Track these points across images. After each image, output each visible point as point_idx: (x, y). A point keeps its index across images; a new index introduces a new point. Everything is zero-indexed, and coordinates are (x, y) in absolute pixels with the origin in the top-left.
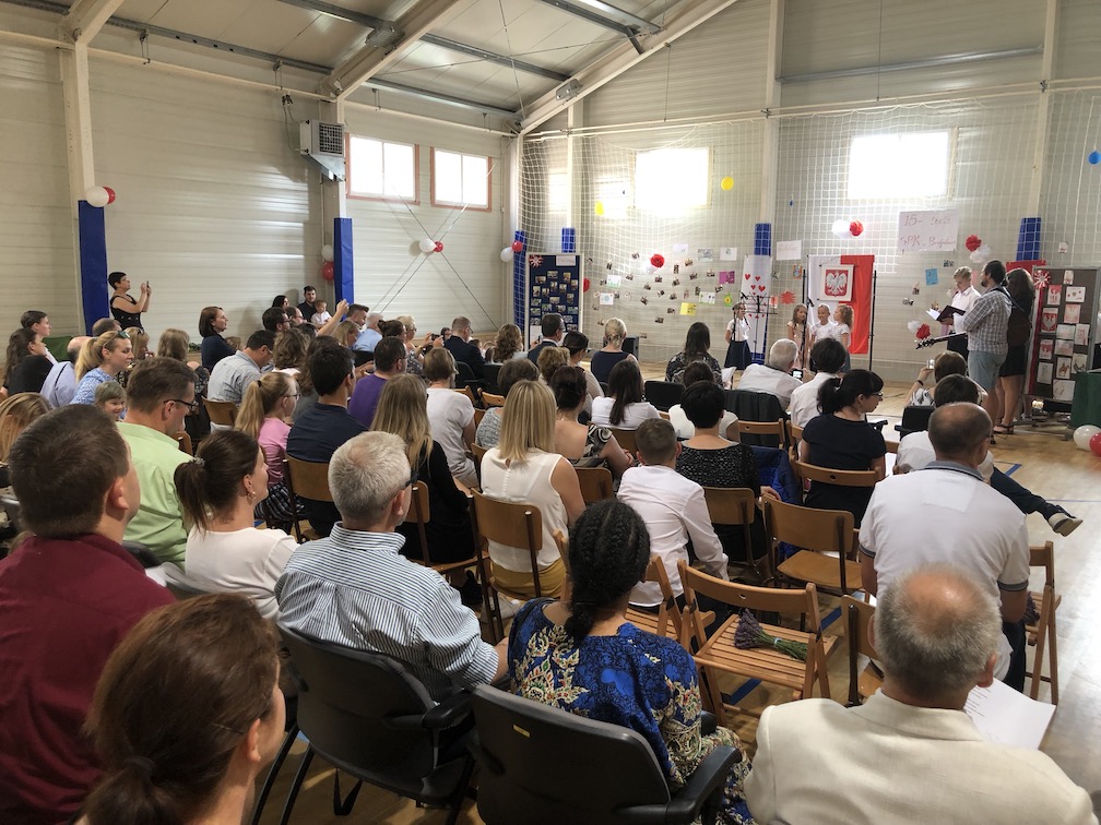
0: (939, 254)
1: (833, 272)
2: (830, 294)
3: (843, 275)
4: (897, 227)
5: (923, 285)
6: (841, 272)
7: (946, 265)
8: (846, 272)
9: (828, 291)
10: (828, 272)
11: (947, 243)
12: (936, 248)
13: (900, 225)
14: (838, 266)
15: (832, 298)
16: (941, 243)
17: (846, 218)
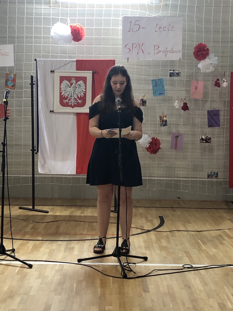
0: (165, 64)
1: (69, 79)
2: (66, 105)
3: (81, 82)
4: (120, 32)
5: (149, 97)
6: (78, 79)
7: (171, 75)
8: (84, 79)
9: (64, 101)
10: (62, 79)
11: (172, 52)
12: (161, 57)
13: (123, 30)
14: (73, 72)
15: (69, 110)
16: (166, 52)
17: (64, 21)
